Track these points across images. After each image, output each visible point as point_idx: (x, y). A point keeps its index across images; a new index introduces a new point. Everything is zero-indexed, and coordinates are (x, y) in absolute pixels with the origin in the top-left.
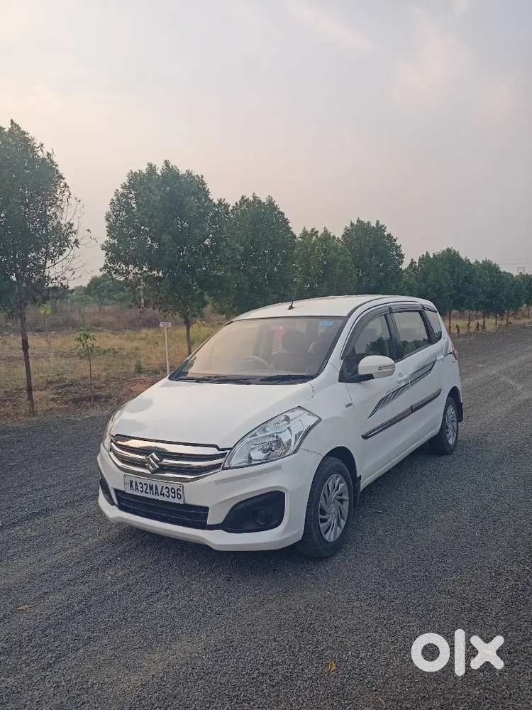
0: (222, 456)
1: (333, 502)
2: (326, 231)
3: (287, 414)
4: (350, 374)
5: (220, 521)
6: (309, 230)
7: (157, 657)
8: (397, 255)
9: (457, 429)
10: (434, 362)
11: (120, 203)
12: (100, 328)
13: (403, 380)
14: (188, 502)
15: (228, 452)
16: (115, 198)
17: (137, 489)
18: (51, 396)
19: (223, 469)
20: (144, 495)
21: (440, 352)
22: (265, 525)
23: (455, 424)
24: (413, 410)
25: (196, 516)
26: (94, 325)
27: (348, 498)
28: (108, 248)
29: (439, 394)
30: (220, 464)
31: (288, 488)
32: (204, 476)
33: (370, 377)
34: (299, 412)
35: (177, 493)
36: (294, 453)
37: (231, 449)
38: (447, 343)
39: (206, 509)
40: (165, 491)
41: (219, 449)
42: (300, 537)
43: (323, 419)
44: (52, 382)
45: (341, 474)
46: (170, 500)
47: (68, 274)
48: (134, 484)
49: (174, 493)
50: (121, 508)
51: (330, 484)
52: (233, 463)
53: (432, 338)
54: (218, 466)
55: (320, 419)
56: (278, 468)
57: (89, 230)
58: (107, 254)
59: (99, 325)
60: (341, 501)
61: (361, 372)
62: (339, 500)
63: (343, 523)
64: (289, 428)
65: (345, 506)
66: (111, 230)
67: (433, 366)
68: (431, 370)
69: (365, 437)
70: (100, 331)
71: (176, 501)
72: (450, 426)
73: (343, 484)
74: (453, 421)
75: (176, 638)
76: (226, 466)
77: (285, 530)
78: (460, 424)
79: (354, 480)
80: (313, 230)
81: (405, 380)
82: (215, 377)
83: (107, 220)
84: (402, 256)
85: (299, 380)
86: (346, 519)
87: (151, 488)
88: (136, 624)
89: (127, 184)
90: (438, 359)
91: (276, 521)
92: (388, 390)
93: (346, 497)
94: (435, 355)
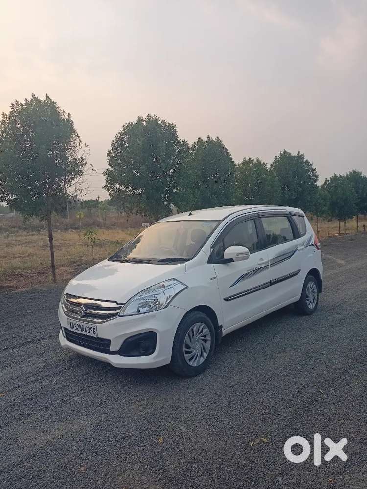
0: (119, 308)
1: (197, 341)
2: (258, 160)
3: (164, 283)
4: (217, 258)
5: (117, 349)
6: (247, 159)
7: (62, 427)
8: (313, 175)
9: (318, 298)
10: (295, 252)
11: (118, 144)
12: (115, 227)
13: (263, 263)
14: (100, 336)
15: (123, 305)
16: (115, 140)
17: (73, 327)
18: (70, 271)
19: (120, 316)
20: (77, 331)
21: (302, 244)
22: (144, 353)
23: (316, 295)
24: (272, 283)
25: (103, 345)
26: (112, 225)
27: (210, 339)
28: (108, 173)
29: (298, 273)
30: (118, 313)
31: (159, 330)
32: (107, 321)
33: (231, 260)
34: (172, 282)
35: (93, 330)
36: (165, 308)
37: (124, 304)
38: (311, 237)
39: (109, 341)
40: (87, 329)
41: (118, 304)
42: (169, 362)
43: (189, 287)
44: (74, 262)
45: (205, 323)
46: (90, 335)
47: (78, 192)
48: (72, 324)
49: (92, 330)
50: (68, 339)
51: (195, 329)
52: (126, 313)
53: (296, 234)
54: (116, 314)
55: (187, 287)
56: (154, 316)
57: (92, 165)
58: (107, 178)
59: (114, 225)
60: (205, 341)
61: (226, 257)
62: (203, 340)
63: (205, 355)
64: (163, 292)
65: (208, 345)
66: (111, 162)
67: (293, 254)
68: (290, 257)
69: (227, 300)
70: (114, 229)
71: (93, 335)
72: (311, 296)
73: (206, 330)
74: (314, 292)
75: (78, 417)
76: (121, 315)
77: (157, 357)
78: (319, 294)
79: (216, 328)
80: (250, 159)
81: (266, 263)
82: (133, 259)
83: (108, 155)
84: (317, 176)
85: (179, 262)
86: (208, 352)
87: (80, 327)
88: (59, 408)
89: (123, 132)
90: (298, 249)
91: (151, 351)
92: (248, 269)
93: (208, 338)
94: (297, 246)
